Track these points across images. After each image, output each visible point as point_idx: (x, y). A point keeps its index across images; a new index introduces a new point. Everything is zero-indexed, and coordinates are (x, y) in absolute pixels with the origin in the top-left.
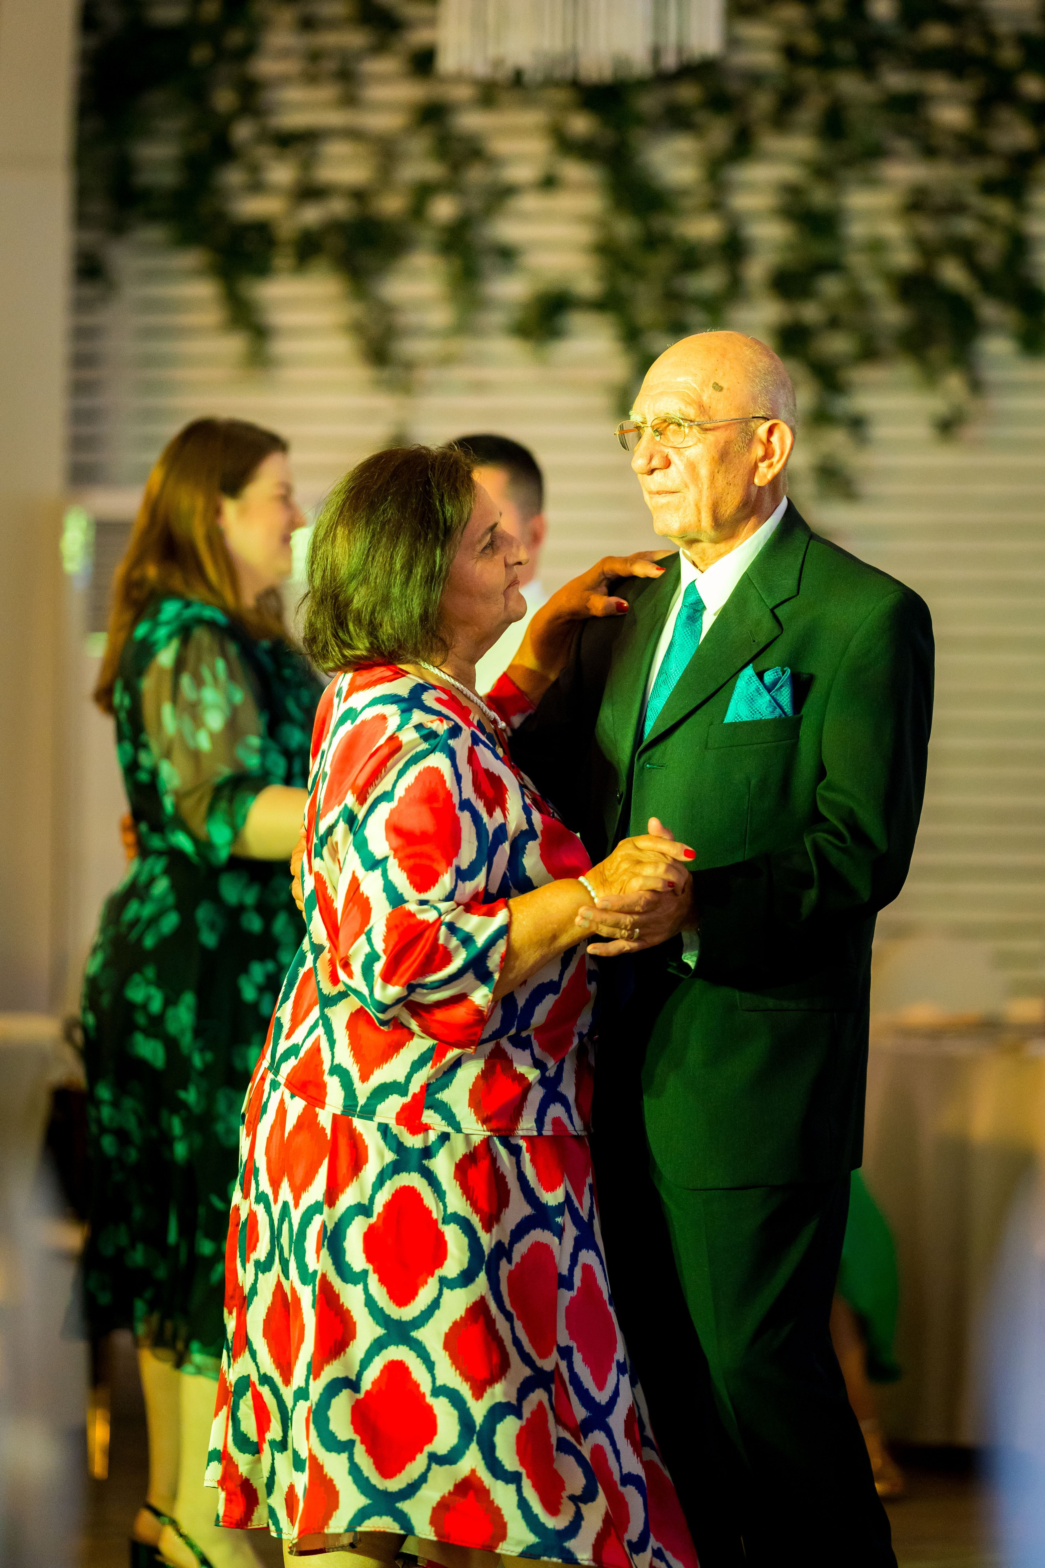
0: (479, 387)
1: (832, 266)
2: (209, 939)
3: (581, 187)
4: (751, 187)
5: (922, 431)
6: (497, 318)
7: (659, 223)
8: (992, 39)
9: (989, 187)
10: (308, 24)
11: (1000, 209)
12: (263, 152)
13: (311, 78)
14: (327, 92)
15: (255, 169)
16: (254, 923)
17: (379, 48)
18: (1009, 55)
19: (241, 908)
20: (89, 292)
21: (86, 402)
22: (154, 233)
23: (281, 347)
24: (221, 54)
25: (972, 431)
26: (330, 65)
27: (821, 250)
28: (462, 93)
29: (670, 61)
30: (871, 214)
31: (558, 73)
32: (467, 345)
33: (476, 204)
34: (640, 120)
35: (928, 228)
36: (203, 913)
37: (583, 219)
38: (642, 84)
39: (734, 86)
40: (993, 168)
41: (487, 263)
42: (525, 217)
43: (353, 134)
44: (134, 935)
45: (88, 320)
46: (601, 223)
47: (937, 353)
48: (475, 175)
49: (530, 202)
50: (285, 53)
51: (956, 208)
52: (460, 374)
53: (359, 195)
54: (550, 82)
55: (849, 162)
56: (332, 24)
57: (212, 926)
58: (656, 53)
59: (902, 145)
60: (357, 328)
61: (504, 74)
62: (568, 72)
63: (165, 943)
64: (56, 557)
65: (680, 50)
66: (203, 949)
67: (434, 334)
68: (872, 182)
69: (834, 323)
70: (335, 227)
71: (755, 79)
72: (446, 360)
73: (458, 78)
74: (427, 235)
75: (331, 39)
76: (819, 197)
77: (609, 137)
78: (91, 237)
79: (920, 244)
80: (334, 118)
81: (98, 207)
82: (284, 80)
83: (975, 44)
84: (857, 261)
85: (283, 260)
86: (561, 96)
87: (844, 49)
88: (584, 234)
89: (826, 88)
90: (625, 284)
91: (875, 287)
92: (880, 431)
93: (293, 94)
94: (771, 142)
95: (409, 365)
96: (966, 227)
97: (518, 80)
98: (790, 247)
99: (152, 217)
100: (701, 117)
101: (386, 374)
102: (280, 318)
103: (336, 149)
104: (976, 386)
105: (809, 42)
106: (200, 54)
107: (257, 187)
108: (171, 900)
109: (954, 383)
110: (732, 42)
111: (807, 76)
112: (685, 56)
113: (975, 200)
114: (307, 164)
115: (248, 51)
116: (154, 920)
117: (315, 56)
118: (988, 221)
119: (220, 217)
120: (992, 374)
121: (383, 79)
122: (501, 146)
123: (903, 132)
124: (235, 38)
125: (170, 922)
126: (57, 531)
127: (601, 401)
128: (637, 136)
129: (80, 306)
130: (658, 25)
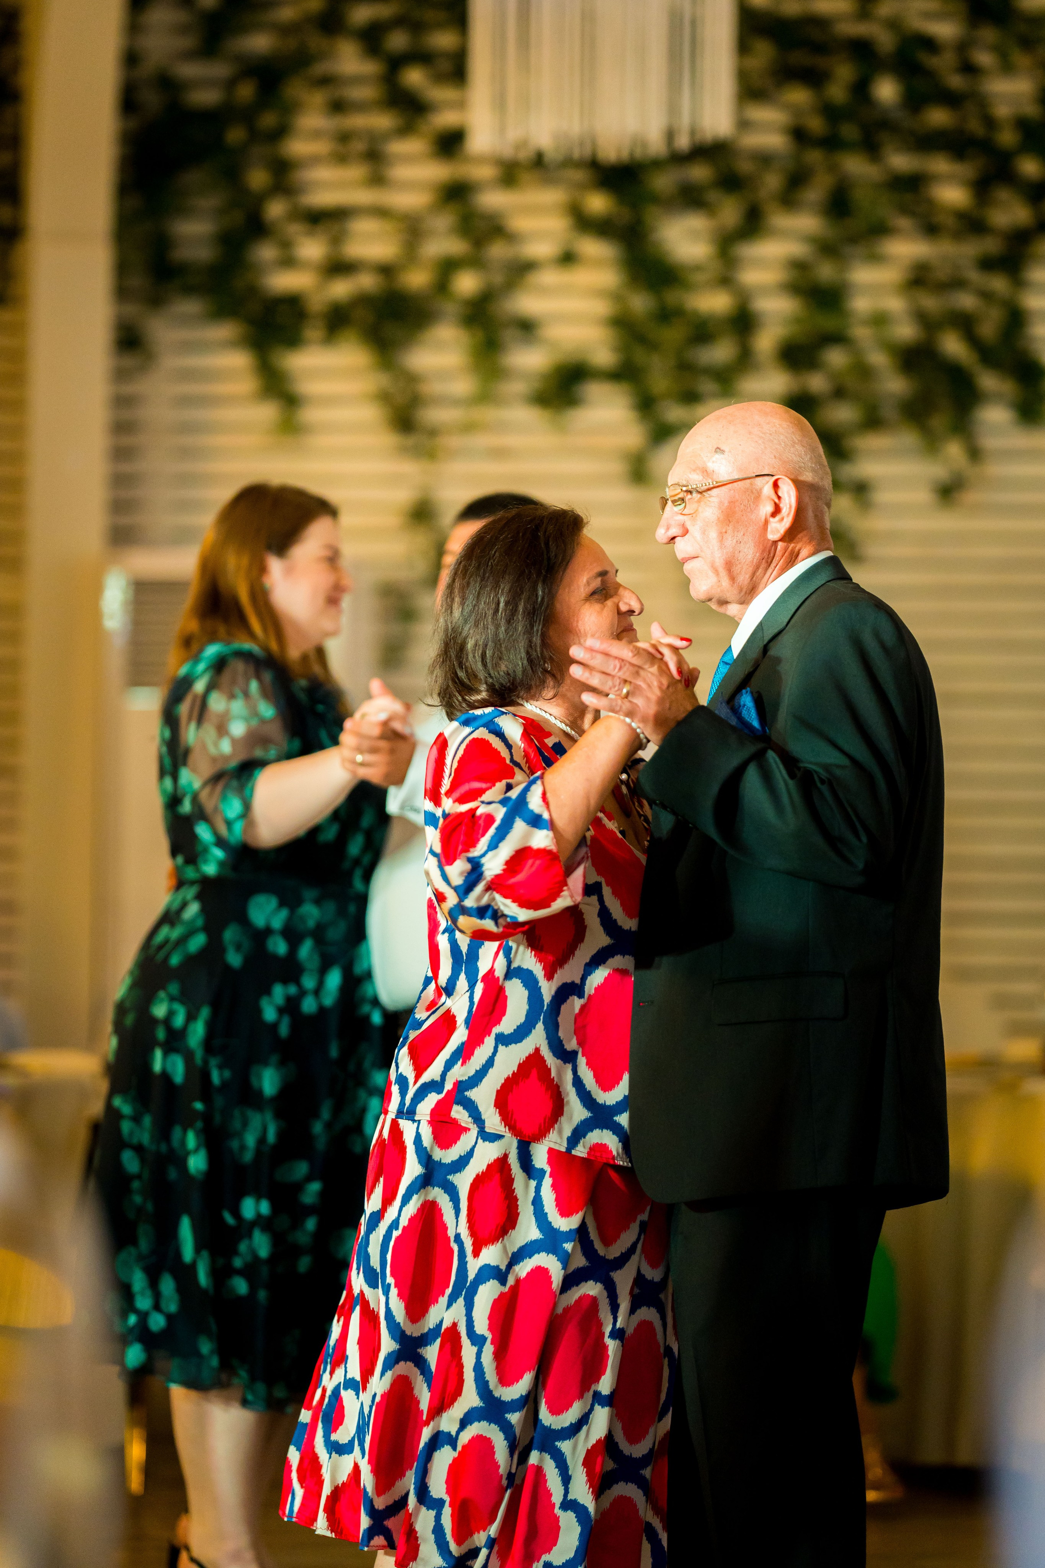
0: (500, 453)
1: (838, 338)
2: (234, 959)
3: (598, 263)
4: (761, 263)
5: (923, 496)
6: (517, 387)
7: (672, 297)
8: (990, 122)
9: (988, 264)
10: (338, 107)
11: (999, 284)
12: (294, 229)
13: (341, 158)
14: (356, 172)
15: (286, 245)
16: (280, 947)
17: (406, 130)
18: (1007, 138)
19: (268, 931)
20: (129, 361)
21: (126, 468)
22: (190, 306)
23: (310, 415)
24: (255, 136)
25: (971, 497)
26: (359, 146)
27: (827, 323)
28: (484, 173)
29: (683, 142)
30: (875, 289)
31: (576, 154)
32: (489, 414)
33: (498, 279)
34: (655, 199)
35: (931, 303)
36: (230, 934)
37: (600, 293)
38: (656, 164)
39: (745, 167)
40: (991, 245)
41: (509, 335)
42: (545, 291)
43: (381, 212)
44: (161, 955)
45: (129, 389)
46: (617, 297)
47: (939, 421)
48: (497, 251)
49: (549, 277)
50: (317, 134)
51: (957, 283)
52: (481, 441)
53: (386, 270)
54: (568, 163)
55: (854, 240)
56: (360, 107)
57: (238, 947)
58: (670, 135)
59: (904, 223)
60: (384, 397)
61: (524, 155)
62: (587, 152)
63: (191, 961)
64: (96, 613)
65: (693, 132)
66: (227, 968)
67: (456, 402)
68: (875, 259)
69: (839, 393)
70: (362, 300)
71: (764, 159)
72: (468, 428)
73: (481, 160)
74: (450, 308)
75: (359, 121)
76: (826, 272)
77: (625, 215)
78: (131, 309)
79: (922, 318)
80: (362, 197)
81: (136, 281)
82: (315, 160)
83: (975, 126)
84: (861, 333)
85: (313, 332)
86: (579, 175)
87: (849, 131)
88: (601, 308)
89: (833, 168)
90: (640, 356)
91: (878, 359)
92: (883, 496)
93: (323, 174)
94: (781, 220)
95: (433, 432)
96: (966, 301)
97: (539, 162)
98: (797, 320)
99: (189, 290)
100: (713, 196)
101: (411, 441)
102: (308, 387)
103: (363, 226)
104: (975, 454)
105: (816, 124)
106: (235, 135)
107: (288, 262)
108: (200, 922)
109: (954, 450)
110: (743, 124)
111: (814, 157)
112: (698, 137)
113: (974, 276)
114: (337, 240)
115: (281, 132)
116: (182, 941)
117: (344, 137)
118: (986, 296)
119: (253, 291)
120: (989, 442)
121: (409, 159)
122: (520, 223)
123: (905, 210)
124: (268, 120)
125: (198, 942)
126: (97, 589)
127: (617, 468)
128: (652, 213)
129: (120, 375)
130: (673, 108)
